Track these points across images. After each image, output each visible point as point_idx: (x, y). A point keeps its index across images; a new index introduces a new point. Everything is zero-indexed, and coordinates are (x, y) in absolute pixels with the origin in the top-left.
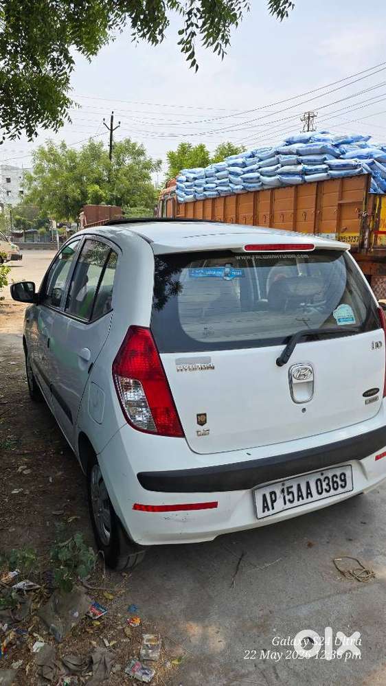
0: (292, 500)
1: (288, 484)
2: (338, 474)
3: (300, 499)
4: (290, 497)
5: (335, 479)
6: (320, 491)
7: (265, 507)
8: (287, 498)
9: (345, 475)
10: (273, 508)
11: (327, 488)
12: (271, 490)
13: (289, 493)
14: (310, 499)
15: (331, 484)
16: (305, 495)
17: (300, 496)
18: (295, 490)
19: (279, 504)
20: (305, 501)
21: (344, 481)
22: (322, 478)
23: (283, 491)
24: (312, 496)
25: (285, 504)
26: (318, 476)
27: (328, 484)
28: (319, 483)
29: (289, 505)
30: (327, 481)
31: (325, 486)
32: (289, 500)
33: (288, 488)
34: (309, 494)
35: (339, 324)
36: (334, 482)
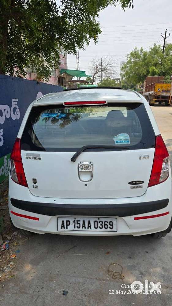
0: (79, 227)
1: (77, 219)
2: (109, 221)
3: (84, 228)
4: (78, 225)
5: (106, 223)
6: (96, 227)
7: (63, 226)
8: (76, 225)
9: (112, 223)
10: (67, 228)
11: (101, 227)
12: (68, 220)
13: (77, 223)
14: (89, 229)
15: (103, 225)
16: (87, 226)
17: (84, 226)
18: (81, 223)
19: (71, 227)
20: (87, 229)
21: (112, 225)
22: (98, 221)
23: (74, 222)
24: (91, 228)
25: (75, 228)
26: (97, 219)
27: (102, 225)
28: (96, 223)
29: (76, 229)
30: (101, 223)
31: (99, 225)
32: (77, 227)
33: (77, 221)
34: (89, 226)
35: (116, 144)
36: (105, 225)
